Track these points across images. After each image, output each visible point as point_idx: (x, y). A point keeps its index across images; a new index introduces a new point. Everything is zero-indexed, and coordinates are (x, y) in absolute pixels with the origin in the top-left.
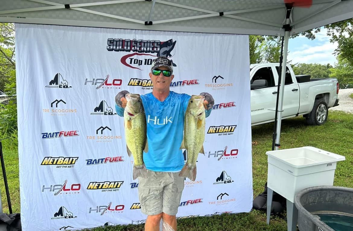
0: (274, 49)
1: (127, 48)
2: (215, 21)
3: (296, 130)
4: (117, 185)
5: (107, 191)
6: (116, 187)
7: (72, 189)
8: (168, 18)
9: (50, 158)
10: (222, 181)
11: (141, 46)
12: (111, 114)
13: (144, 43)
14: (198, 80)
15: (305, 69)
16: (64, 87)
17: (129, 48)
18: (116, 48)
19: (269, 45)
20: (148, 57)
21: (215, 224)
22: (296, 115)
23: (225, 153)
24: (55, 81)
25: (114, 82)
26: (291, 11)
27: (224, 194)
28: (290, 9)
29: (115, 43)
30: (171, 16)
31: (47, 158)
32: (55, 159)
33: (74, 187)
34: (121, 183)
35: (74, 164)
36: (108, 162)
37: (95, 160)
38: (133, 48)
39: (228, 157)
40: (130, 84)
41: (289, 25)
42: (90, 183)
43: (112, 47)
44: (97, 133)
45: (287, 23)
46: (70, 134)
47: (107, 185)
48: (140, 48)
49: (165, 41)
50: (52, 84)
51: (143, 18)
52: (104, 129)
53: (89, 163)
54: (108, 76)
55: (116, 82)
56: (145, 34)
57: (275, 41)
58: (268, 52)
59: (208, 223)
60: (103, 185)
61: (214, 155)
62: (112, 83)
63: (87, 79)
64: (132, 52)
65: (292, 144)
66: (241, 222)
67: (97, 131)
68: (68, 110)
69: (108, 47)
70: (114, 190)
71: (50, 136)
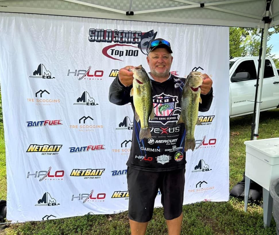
1: (108, 39)
2: (195, 13)
3: (276, 121)
4: (98, 173)
5: (89, 178)
6: (98, 175)
7: (56, 176)
8: (149, 8)
9: (35, 146)
10: (200, 169)
11: (123, 37)
12: (93, 104)
13: (126, 33)
14: (178, 72)
16: (47, 77)
17: (110, 39)
18: (98, 39)
20: (129, 48)
21: (194, 211)
22: (277, 107)
23: (203, 142)
24: (38, 71)
25: (95, 73)
26: (270, 3)
27: (203, 182)
28: (270, 1)
29: (96, 33)
30: (152, 7)
31: (33, 145)
32: (40, 146)
33: (58, 174)
34: (103, 171)
35: (58, 151)
36: (90, 150)
37: (78, 148)
38: (114, 39)
39: (206, 146)
40: (111, 75)
41: (268, 17)
42: (73, 170)
43: (93, 38)
44: (80, 123)
45: (267, 15)
46: (54, 123)
47: (89, 173)
50: (36, 75)
51: (125, 8)
52: (86, 118)
54: (90, 68)
55: (98, 74)
56: (126, 24)
59: (188, 209)
60: (85, 172)
62: (93, 74)
63: (69, 70)
64: (113, 43)
65: (272, 134)
66: (219, 209)
67: (80, 120)
68: (52, 101)
69: (90, 38)
70: (96, 178)
71: (34, 124)
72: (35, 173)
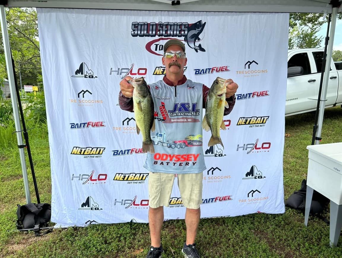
0: (306, 35)
1: (152, 33)
5: (132, 183)
6: (142, 179)
7: (99, 179)
10: (252, 176)
11: (167, 29)
13: (171, 25)
14: (229, 67)
15: (339, 57)
16: (89, 77)
17: (154, 32)
18: (141, 33)
19: (302, 31)
21: (246, 223)
22: (333, 105)
23: (256, 146)
24: (80, 70)
25: (139, 71)
27: (255, 191)
29: (139, 27)
31: (76, 148)
32: (82, 149)
33: (101, 177)
34: (147, 175)
35: (102, 154)
36: (134, 153)
37: (122, 151)
38: (158, 33)
39: (259, 150)
40: (155, 73)
42: (116, 174)
43: (136, 32)
44: (123, 124)
46: (96, 125)
47: (133, 177)
48: (166, 31)
49: (194, 23)
50: (78, 74)
52: (130, 120)
53: (116, 154)
54: (133, 65)
55: (141, 72)
56: (171, 15)
57: (308, 26)
58: (301, 38)
61: (243, 148)
62: (136, 72)
63: (111, 69)
64: (157, 37)
65: (328, 136)
66: (275, 222)
67: (123, 122)
68: (94, 101)
69: (133, 32)
70: (139, 182)
71: (77, 126)
72: (78, 175)
